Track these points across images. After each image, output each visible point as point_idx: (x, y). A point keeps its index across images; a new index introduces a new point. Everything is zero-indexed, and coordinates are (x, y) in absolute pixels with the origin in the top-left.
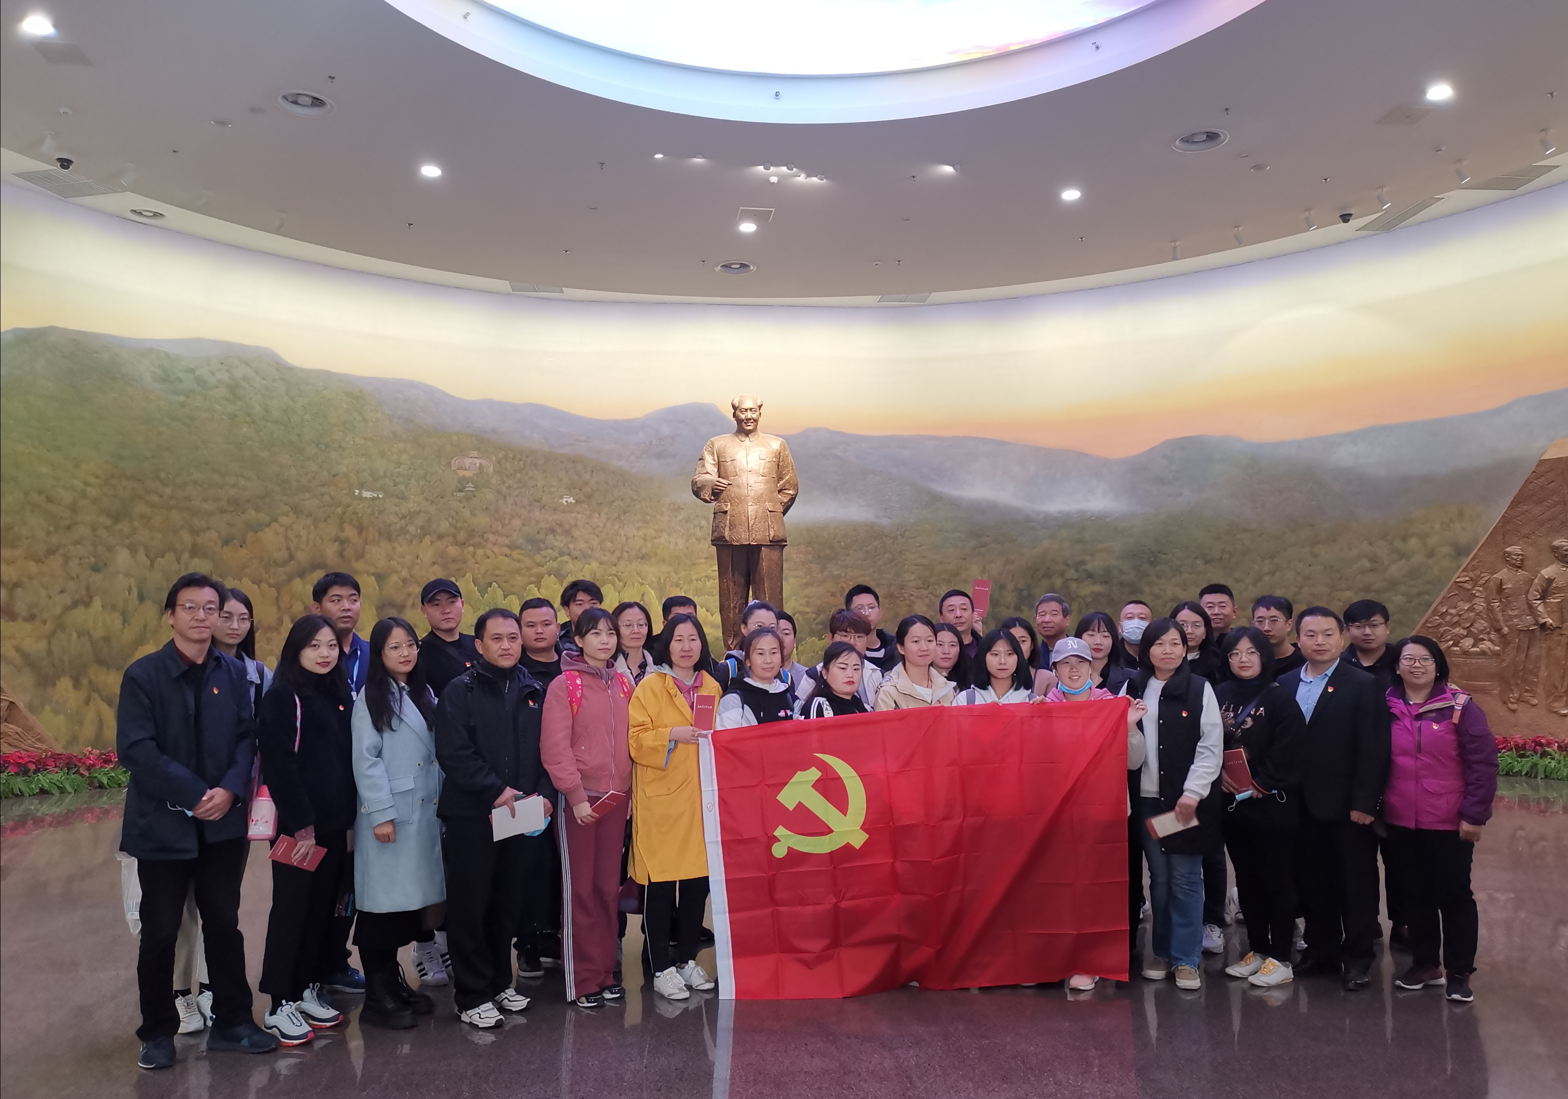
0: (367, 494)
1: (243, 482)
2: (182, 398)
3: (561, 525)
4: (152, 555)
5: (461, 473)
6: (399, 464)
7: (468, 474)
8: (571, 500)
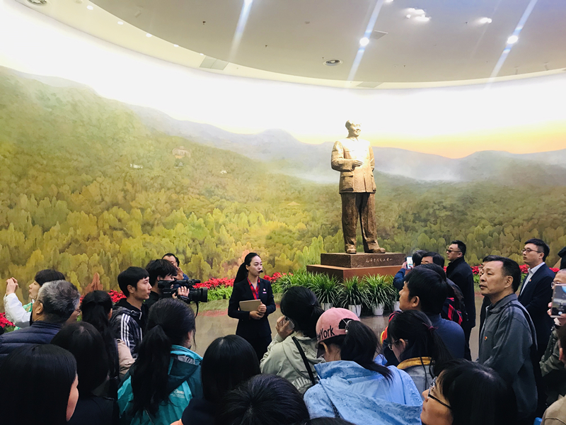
0: (136, 166)
1: (80, 159)
2: (50, 110)
3: (221, 184)
4: (38, 198)
5: (177, 157)
6: (149, 151)
7: (180, 157)
8: (225, 172)
